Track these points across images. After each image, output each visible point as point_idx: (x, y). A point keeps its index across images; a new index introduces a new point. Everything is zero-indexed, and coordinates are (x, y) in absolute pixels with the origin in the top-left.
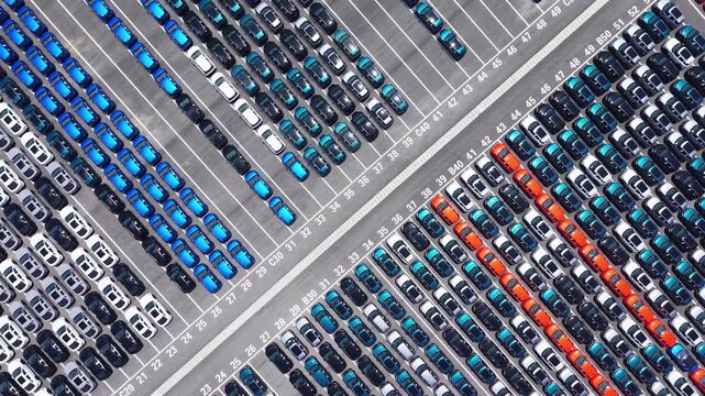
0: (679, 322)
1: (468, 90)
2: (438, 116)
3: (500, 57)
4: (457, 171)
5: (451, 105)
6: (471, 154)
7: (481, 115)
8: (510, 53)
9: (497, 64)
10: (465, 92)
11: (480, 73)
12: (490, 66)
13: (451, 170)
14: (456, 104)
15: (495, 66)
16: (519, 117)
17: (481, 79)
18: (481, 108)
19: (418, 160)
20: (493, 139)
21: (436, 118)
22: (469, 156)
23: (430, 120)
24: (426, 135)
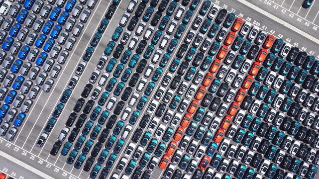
0: (227, 141)
1: (291, 16)
2: (276, 7)
3: (311, 24)
4: (255, 25)
5: (282, 11)
6: (265, 28)
7: (283, 25)
8: (314, 28)
9: (307, 24)
10: (290, 15)
11: (300, 18)
12: (305, 22)
13: (255, 21)
14: (284, 13)
15: (306, 24)
16: (288, 42)
17: (298, 19)
18: (286, 24)
19: (254, 6)
20: (275, 34)
21: (274, 7)
22: (263, 27)
23: (273, 4)
24: (266, 5)
